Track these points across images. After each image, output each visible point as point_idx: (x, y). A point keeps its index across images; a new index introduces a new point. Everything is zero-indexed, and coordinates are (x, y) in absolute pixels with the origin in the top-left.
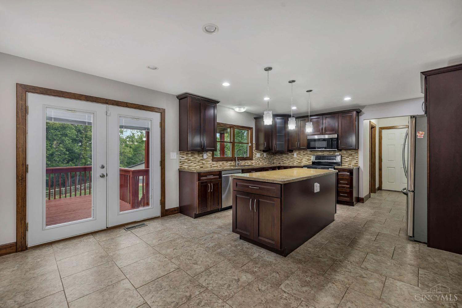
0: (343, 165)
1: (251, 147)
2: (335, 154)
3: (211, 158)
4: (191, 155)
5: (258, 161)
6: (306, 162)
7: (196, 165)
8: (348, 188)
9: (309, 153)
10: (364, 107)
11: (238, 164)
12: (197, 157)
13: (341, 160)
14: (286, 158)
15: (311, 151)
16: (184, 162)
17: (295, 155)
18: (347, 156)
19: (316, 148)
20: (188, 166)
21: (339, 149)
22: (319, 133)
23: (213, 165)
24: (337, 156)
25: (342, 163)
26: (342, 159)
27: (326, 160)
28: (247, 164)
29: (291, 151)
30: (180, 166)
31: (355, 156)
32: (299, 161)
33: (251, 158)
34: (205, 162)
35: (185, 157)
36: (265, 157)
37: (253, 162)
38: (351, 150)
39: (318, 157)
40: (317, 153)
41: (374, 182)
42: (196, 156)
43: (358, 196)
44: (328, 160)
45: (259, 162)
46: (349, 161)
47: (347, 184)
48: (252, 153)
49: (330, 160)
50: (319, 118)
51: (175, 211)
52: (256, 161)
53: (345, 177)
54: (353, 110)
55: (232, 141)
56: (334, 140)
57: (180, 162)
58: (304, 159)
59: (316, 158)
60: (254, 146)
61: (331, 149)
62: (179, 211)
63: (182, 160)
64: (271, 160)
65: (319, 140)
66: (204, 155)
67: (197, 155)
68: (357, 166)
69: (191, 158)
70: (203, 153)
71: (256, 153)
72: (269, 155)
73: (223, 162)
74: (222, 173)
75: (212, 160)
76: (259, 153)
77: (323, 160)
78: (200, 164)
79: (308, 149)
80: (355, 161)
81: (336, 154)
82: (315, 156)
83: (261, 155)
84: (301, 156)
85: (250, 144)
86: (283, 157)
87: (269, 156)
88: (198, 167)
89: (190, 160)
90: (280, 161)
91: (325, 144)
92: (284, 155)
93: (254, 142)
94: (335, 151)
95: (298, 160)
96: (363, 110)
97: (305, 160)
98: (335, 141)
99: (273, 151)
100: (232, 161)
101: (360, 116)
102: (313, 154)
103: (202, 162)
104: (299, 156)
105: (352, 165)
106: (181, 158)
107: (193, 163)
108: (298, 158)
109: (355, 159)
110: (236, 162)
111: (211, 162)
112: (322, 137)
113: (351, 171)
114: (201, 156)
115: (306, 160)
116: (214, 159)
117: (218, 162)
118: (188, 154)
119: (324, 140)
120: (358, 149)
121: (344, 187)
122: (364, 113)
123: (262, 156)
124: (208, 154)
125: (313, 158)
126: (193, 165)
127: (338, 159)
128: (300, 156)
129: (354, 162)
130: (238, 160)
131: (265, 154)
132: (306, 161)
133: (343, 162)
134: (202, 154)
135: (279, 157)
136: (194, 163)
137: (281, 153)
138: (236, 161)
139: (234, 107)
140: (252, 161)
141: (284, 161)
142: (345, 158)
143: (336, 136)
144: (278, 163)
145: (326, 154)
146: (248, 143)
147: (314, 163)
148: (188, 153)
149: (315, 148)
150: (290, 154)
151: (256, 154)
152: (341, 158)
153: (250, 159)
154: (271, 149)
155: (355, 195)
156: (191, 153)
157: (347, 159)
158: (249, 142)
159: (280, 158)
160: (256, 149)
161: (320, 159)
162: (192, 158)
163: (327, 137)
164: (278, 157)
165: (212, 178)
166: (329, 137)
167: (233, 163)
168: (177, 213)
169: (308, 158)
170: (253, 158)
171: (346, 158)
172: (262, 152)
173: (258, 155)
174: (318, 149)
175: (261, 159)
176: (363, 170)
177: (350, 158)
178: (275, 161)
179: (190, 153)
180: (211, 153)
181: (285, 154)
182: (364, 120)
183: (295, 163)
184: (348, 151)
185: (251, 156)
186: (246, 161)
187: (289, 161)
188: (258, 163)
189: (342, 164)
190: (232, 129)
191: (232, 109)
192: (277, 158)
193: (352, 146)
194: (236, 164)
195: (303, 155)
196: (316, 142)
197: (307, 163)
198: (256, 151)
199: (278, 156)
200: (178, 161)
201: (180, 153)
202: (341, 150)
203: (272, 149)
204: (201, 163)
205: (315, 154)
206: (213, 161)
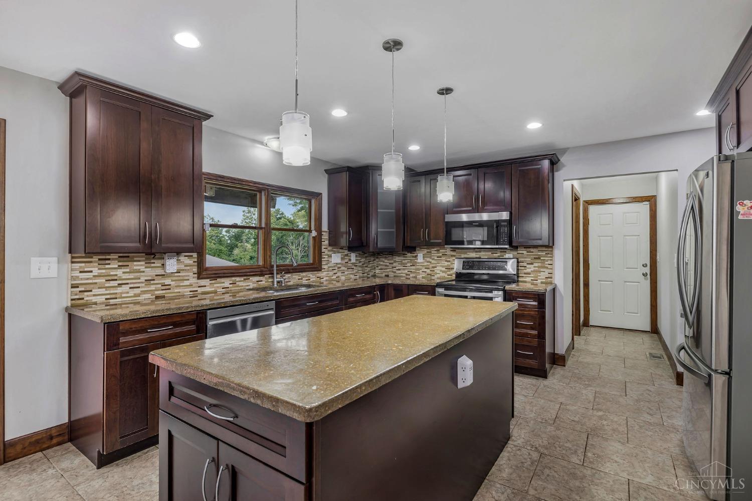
0: (522, 282)
1: (318, 241)
2: (505, 257)
3: (195, 270)
4: (120, 264)
5: (335, 271)
6: (443, 274)
7: (137, 291)
8: (533, 336)
9: (449, 252)
10: (564, 151)
11: (278, 282)
12: (142, 268)
13: (518, 270)
14: (402, 264)
15: (454, 250)
16: (92, 286)
17: (420, 256)
18: (529, 260)
19: (466, 243)
20: (108, 297)
21: (514, 244)
22: (471, 208)
23: (200, 290)
24: (507, 260)
25: (518, 277)
26: (520, 268)
27: (485, 270)
28: (305, 282)
29: (412, 249)
30: (72, 300)
31: (547, 261)
32: (428, 271)
33: (316, 266)
34: (172, 281)
35: (96, 271)
36: (353, 263)
37: (323, 274)
38: (537, 248)
39: (468, 264)
40: (465, 253)
41: (578, 312)
42: (139, 265)
43: (553, 352)
44: (489, 269)
45: (339, 274)
46: (534, 271)
47: (532, 328)
48: (320, 253)
49: (494, 269)
50: (470, 175)
51: (51, 438)
52: (331, 273)
53: (529, 311)
54: (544, 157)
55: (263, 225)
56: (503, 224)
57: (73, 286)
58: (438, 268)
59: (463, 266)
60: (325, 236)
61: (497, 245)
62: (66, 437)
63: (82, 279)
64: (369, 269)
65: (470, 224)
66: (167, 263)
67: (143, 263)
68: (551, 283)
69: (119, 272)
70: (166, 256)
71: (330, 253)
72: (362, 258)
73: (233, 278)
74: (206, 315)
75: (196, 275)
76: (339, 252)
77: (480, 269)
78: (153, 287)
79: (446, 244)
80: (547, 271)
81: (507, 256)
82: (463, 260)
83: (342, 259)
84: (433, 259)
85: (314, 234)
86: (395, 262)
87: (363, 260)
88: (148, 296)
89: (116, 278)
90: (388, 270)
91: (482, 234)
92: (397, 259)
93: (325, 227)
94: (506, 248)
95: (425, 270)
96: (563, 159)
97: (441, 268)
98: (504, 226)
99: (371, 249)
100: (262, 275)
101: (557, 171)
102: (458, 255)
103: (160, 282)
104: (428, 259)
105: (539, 281)
106: (77, 274)
107: (125, 288)
108: (426, 264)
109: (547, 268)
110: (273, 277)
111: (193, 280)
112: (476, 217)
113: (540, 298)
114: (160, 265)
115: (444, 269)
116: (203, 272)
117: (218, 280)
118: (107, 262)
119: (481, 224)
120: (553, 245)
121: (526, 335)
122: (564, 166)
123: (346, 261)
124: (182, 258)
125: (457, 266)
126: (128, 293)
127: (510, 268)
128: (431, 260)
129: (543, 276)
130: (279, 271)
131: (353, 257)
132: (443, 272)
133: (520, 275)
134: (161, 262)
135: (386, 261)
136: (132, 286)
137: (390, 252)
138: (273, 274)
139: (266, 138)
140: (320, 272)
141: (398, 272)
142: (525, 264)
143: (505, 215)
144: (384, 275)
145: (484, 255)
146: (310, 231)
147: (459, 276)
148: (109, 259)
149: (462, 243)
150: (409, 255)
151: (330, 256)
152: (518, 266)
153: (314, 268)
154: (365, 244)
155: (548, 350)
156: (119, 257)
157: (529, 269)
158: (313, 228)
159: (388, 264)
160: (330, 245)
161: (471, 268)
162: (124, 273)
163: (485, 217)
164: (384, 262)
165: (169, 335)
166: (489, 216)
167: (264, 281)
168: (59, 444)
169: (448, 265)
170: (323, 267)
171: (528, 266)
172: (346, 252)
173: (336, 258)
174: (468, 245)
175: (343, 268)
176: (563, 293)
177: (536, 265)
178: (377, 271)
179: (114, 259)
180: (195, 255)
181: (399, 256)
182: (564, 180)
183: (421, 276)
184: (532, 250)
185: (317, 262)
186: (304, 274)
187: (406, 271)
188: (334, 277)
189: (520, 279)
190: (263, 193)
191: (262, 143)
192: (381, 263)
193: (541, 239)
194: (273, 282)
195: (436, 258)
196: (465, 229)
197: (446, 276)
198: (330, 248)
199: (383, 259)
200: (66, 284)
201: (72, 258)
202: (516, 248)
203: (368, 245)
204: (160, 286)
205: (463, 256)
206: (199, 278)
